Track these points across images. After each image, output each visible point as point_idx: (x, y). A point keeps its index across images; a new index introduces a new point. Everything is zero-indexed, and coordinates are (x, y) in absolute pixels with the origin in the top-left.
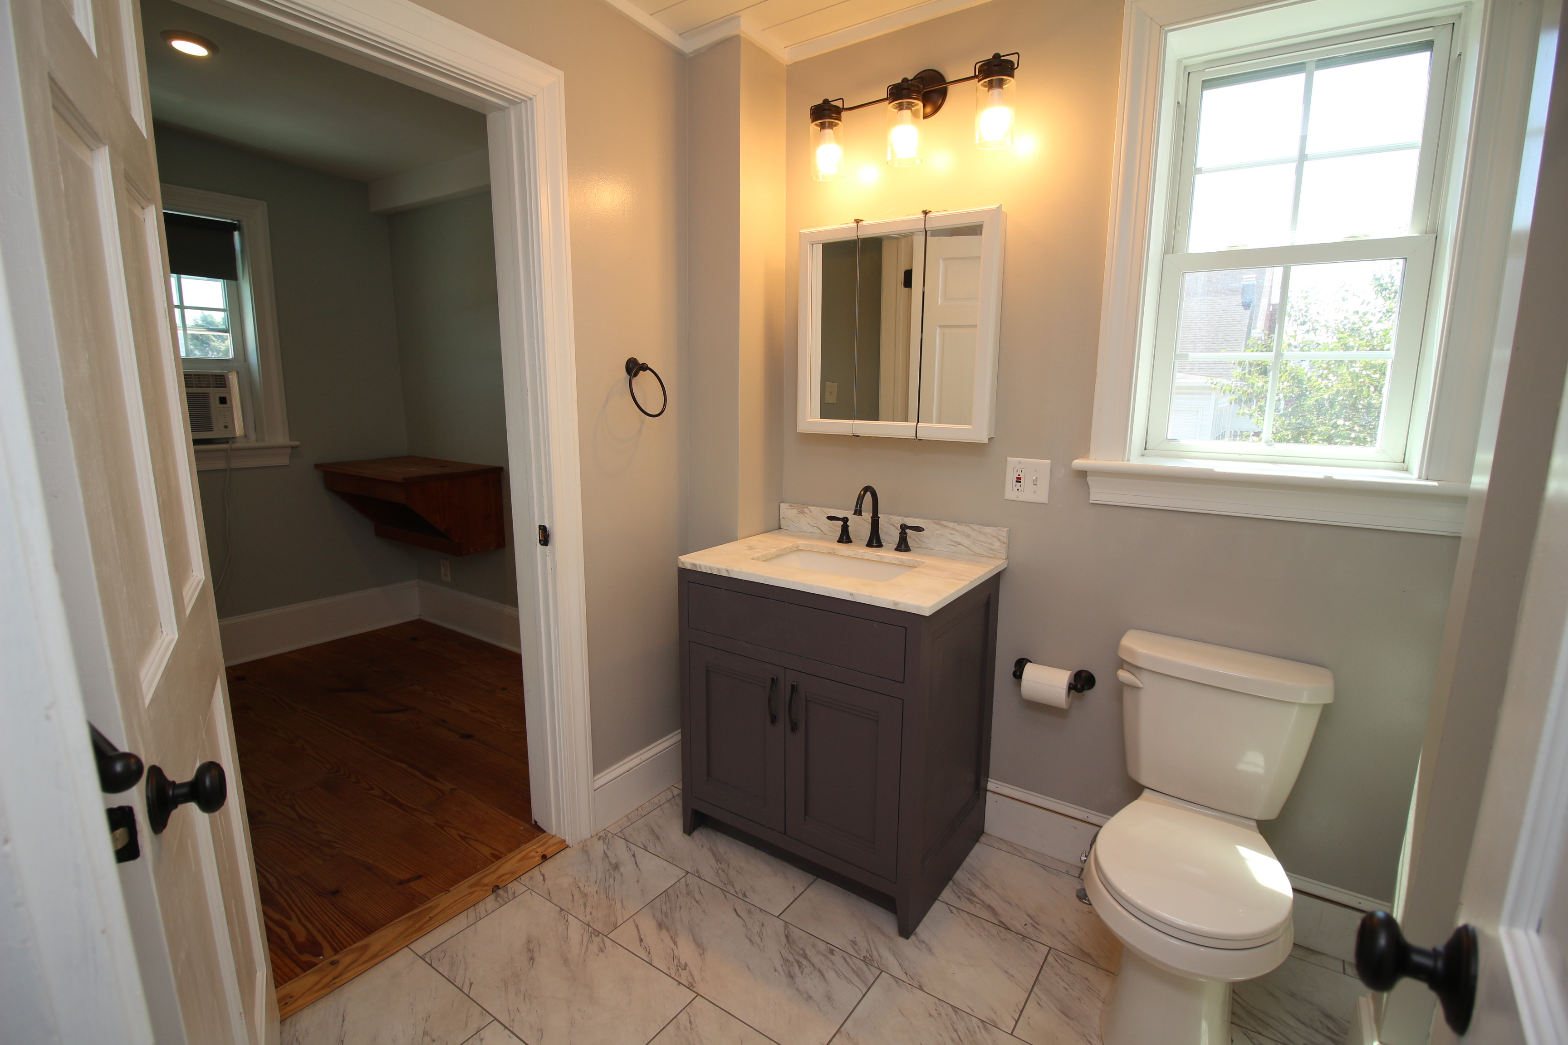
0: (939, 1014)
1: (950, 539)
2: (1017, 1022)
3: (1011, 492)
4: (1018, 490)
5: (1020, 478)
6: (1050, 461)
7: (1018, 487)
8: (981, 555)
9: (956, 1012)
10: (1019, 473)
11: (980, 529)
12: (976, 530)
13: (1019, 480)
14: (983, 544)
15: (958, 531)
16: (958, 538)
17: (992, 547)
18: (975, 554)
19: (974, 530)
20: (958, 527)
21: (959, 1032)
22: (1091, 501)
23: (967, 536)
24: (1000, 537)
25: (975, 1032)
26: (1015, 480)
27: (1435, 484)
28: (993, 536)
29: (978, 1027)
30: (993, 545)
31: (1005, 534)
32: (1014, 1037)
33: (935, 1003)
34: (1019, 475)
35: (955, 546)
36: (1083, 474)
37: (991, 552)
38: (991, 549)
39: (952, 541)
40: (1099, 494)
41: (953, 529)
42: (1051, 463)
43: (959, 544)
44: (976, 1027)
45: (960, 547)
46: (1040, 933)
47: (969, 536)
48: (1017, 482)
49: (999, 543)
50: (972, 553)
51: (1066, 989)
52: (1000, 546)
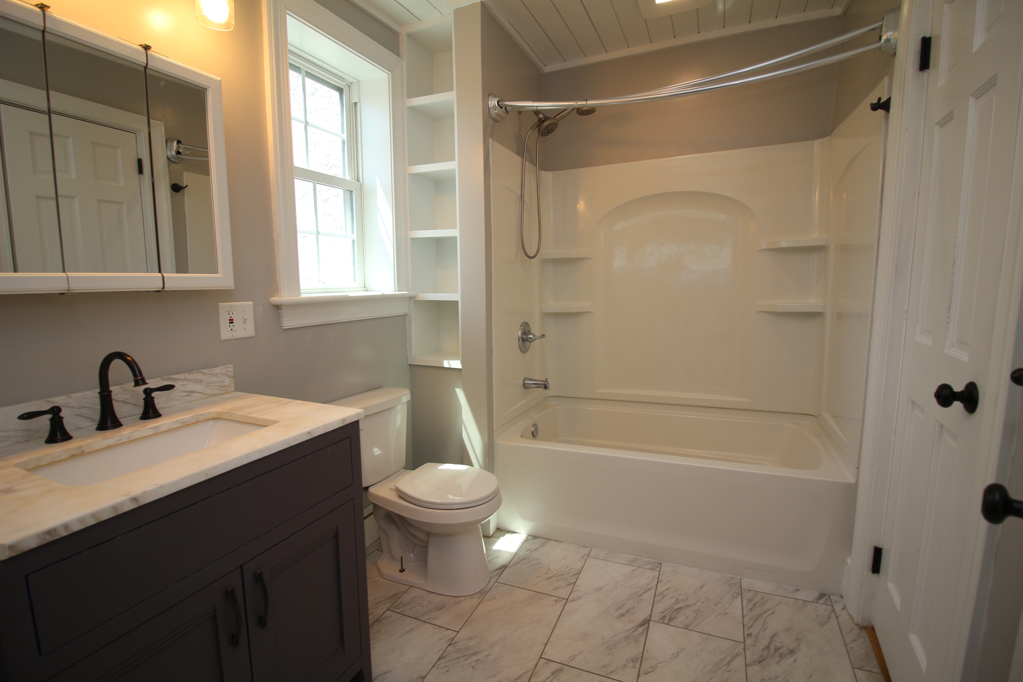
0: (446, 666)
1: (182, 391)
2: (448, 629)
3: (226, 333)
4: (232, 330)
5: (232, 320)
6: (252, 302)
7: (232, 327)
8: (214, 395)
9: (443, 658)
10: (231, 315)
11: (210, 371)
12: (207, 374)
13: (231, 321)
14: (215, 384)
15: (190, 380)
16: (191, 386)
17: (223, 384)
18: (209, 396)
19: (205, 374)
20: (189, 377)
21: (459, 656)
22: (284, 328)
23: (199, 382)
24: (229, 373)
25: (458, 649)
26: (228, 321)
27: (406, 292)
28: (223, 374)
29: (454, 647)
30: (224, 382)
31: (232, 370)
32: (460, 631)
33: (437, 669)
34: (231, 317)
35: (189, 396)
36: (278, 307)
37: (223, 389)
38: (222, 386)
39: (185, 392)
40: (289, 322)
41: (185, 379)
42: (254, 304)
43: (193, 392)
44: (454, 648)
45: (194, 395)
46: (374, 613)
47: (201, 381)
48: (230, 323)
49: (228, 379)
50: (206, 396)
51: (422, 606)
52: (230, 381)
